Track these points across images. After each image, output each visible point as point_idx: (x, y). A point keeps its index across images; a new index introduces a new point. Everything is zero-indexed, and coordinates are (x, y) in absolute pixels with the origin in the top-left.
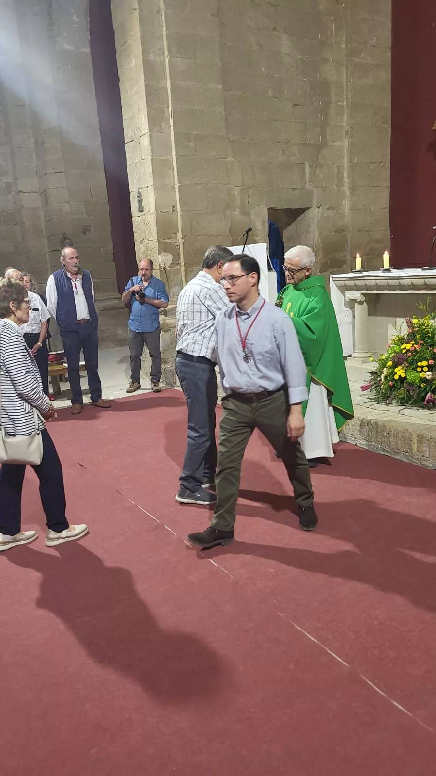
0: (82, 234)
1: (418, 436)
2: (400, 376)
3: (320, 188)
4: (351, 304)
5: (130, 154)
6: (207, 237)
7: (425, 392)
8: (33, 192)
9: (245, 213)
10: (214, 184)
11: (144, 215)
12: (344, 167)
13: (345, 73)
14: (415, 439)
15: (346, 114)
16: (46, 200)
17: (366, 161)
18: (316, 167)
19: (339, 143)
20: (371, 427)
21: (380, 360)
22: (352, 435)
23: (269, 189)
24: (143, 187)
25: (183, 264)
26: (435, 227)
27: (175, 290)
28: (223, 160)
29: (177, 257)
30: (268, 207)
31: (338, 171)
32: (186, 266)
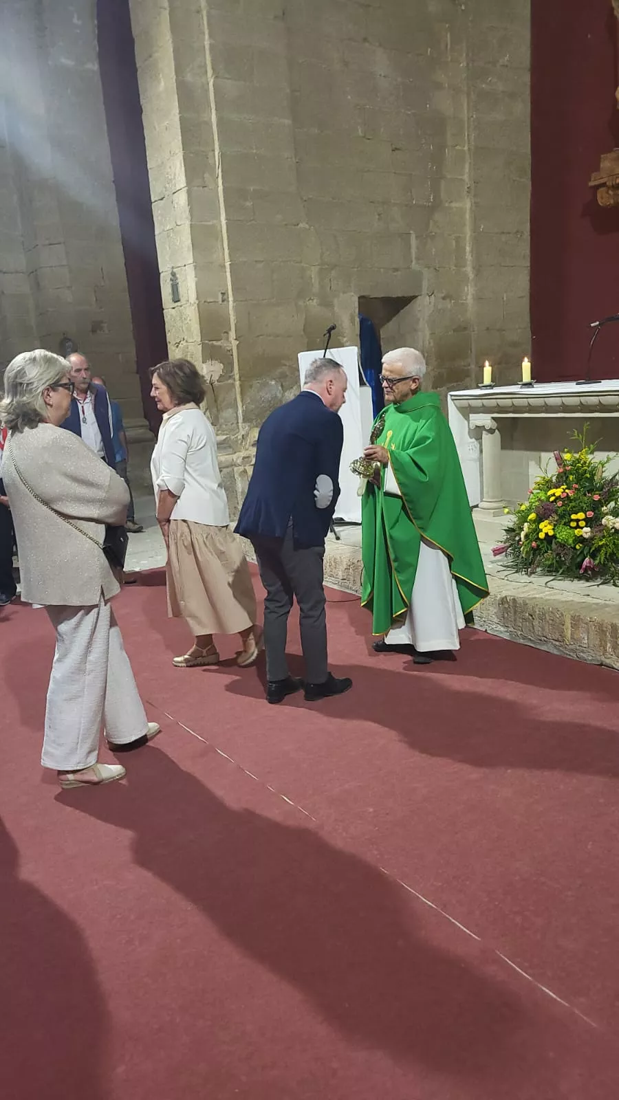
0: (92, 333)
1: (573, 618)
2: (547, 534)
3: (432, 269)
4: (477, 433)
5: (160, 218)
6: (272, 338)
7: (582, 556)
8: (17, 272)
9: (326, 303)
10: (282, 262)
11: (181, 306)
12: (465, 238)
13: (466, 104)
14: (568, 623)
15: (468, 163)
16: (38, 284)
17: (496, 230)
18: (426, 236)
19: (458, 205)
21: (519, 512)
22: (481, 618)
23: (359, 269)
24: (179, 265)
25: (238, 376)
26: (598, 323)
27: (227, 414)
28: (293, 227)
29: (228, 366)
30: (358, 296)
31: (457, 242)
32: (243, 378)
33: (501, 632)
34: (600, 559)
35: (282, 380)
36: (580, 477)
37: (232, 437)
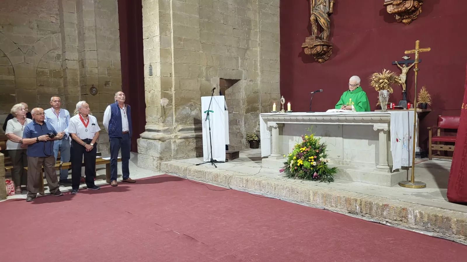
0: (104, 86)
1: (313, 192)
2: (300, 164)
3: (246, 70)
4: (270, 129)
5: (146, 45)
6: (187, 91)
7: (313, 172)
8: (74, 60)
9: (208, 80)
10: (193, 64)
11: (153, 77)
12: (258, 61)
13: (258, 16)
14: (311, 194)
15: (259, 35)
16: (83, 65)
17: (268, 59)
18: (244, 59)
19: (255, 49)
20: (288, 189)
21: (289, 156)
22: (278, 194)
23: (220, 68)
24: (153, 62)
25: (174, 104)
26: (313, 92)
27: (169, 119)
28: (198, 52)
29: (171, 100)
30: (220, 78)
31: (255, 62)
32: (176, 106)
33: (286, 199)
34: (320, 173)
35: (191, 107)
36: (312, 144)
37: (171, 128)
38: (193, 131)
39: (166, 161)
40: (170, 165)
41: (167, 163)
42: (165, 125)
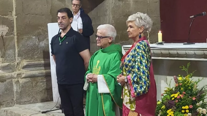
2: (170, 115)
25: (16, 33)
27: (10, 52)
32: (18, 35)
35: (39, 36)
36: (187, 89)
37: (12, 64)
38: (43, 68)
39: (6, 107)
40: (11, 112)
41: (7, 110)
42: (4, 60)
